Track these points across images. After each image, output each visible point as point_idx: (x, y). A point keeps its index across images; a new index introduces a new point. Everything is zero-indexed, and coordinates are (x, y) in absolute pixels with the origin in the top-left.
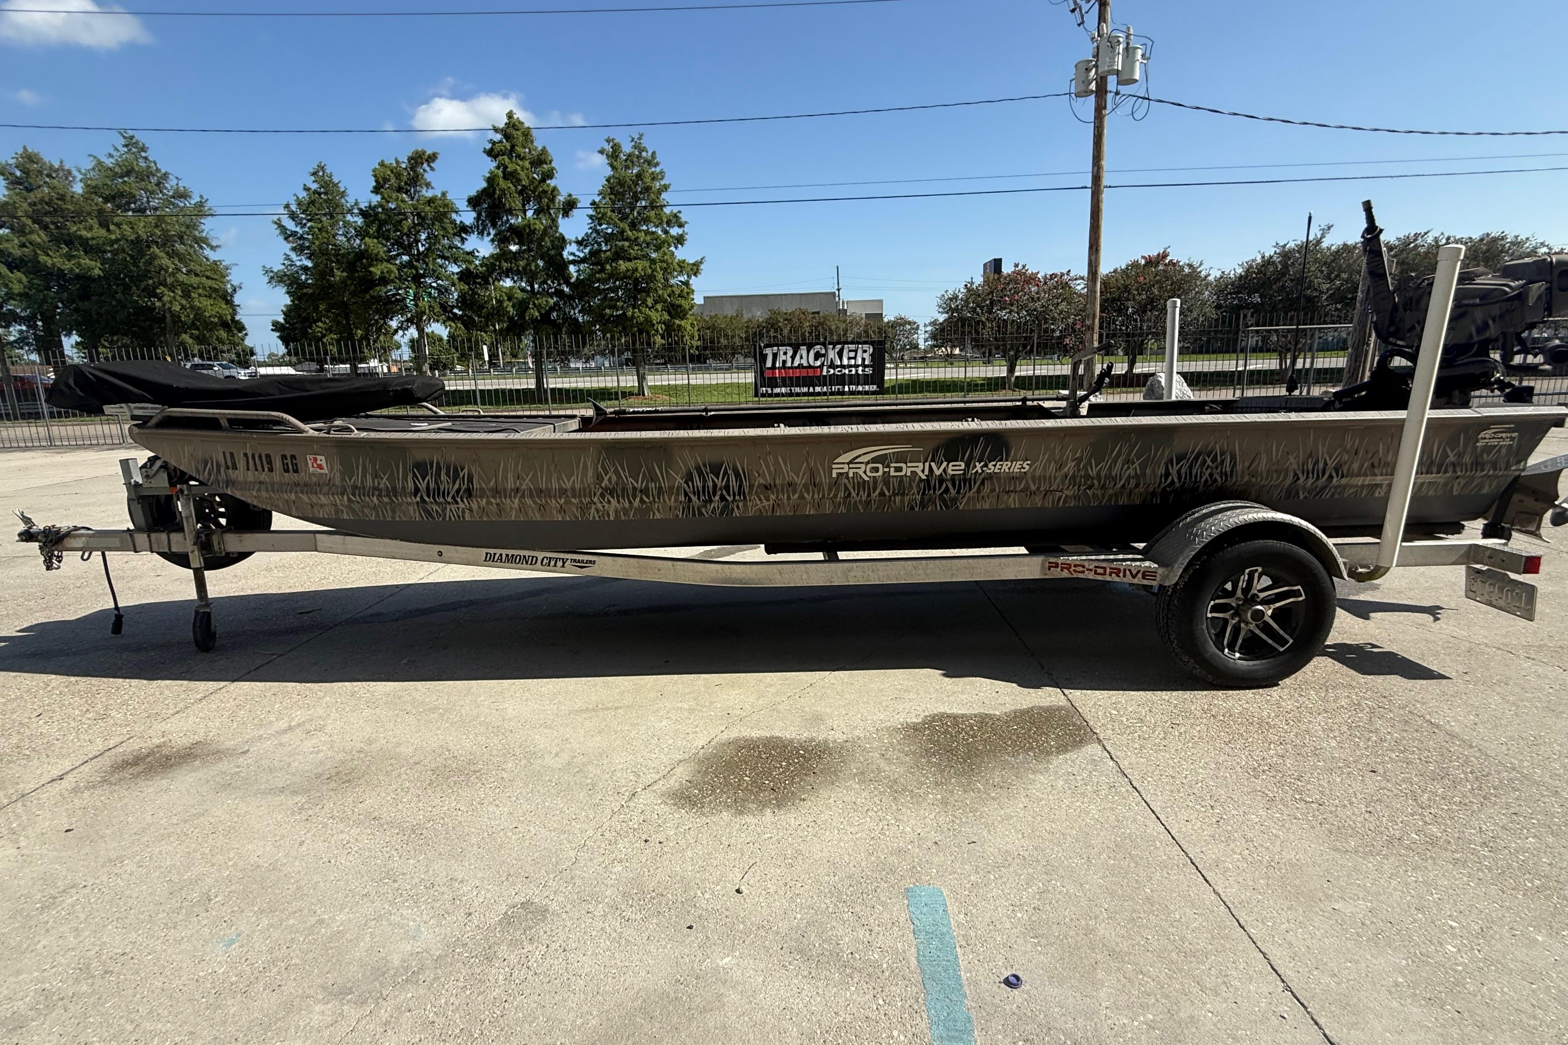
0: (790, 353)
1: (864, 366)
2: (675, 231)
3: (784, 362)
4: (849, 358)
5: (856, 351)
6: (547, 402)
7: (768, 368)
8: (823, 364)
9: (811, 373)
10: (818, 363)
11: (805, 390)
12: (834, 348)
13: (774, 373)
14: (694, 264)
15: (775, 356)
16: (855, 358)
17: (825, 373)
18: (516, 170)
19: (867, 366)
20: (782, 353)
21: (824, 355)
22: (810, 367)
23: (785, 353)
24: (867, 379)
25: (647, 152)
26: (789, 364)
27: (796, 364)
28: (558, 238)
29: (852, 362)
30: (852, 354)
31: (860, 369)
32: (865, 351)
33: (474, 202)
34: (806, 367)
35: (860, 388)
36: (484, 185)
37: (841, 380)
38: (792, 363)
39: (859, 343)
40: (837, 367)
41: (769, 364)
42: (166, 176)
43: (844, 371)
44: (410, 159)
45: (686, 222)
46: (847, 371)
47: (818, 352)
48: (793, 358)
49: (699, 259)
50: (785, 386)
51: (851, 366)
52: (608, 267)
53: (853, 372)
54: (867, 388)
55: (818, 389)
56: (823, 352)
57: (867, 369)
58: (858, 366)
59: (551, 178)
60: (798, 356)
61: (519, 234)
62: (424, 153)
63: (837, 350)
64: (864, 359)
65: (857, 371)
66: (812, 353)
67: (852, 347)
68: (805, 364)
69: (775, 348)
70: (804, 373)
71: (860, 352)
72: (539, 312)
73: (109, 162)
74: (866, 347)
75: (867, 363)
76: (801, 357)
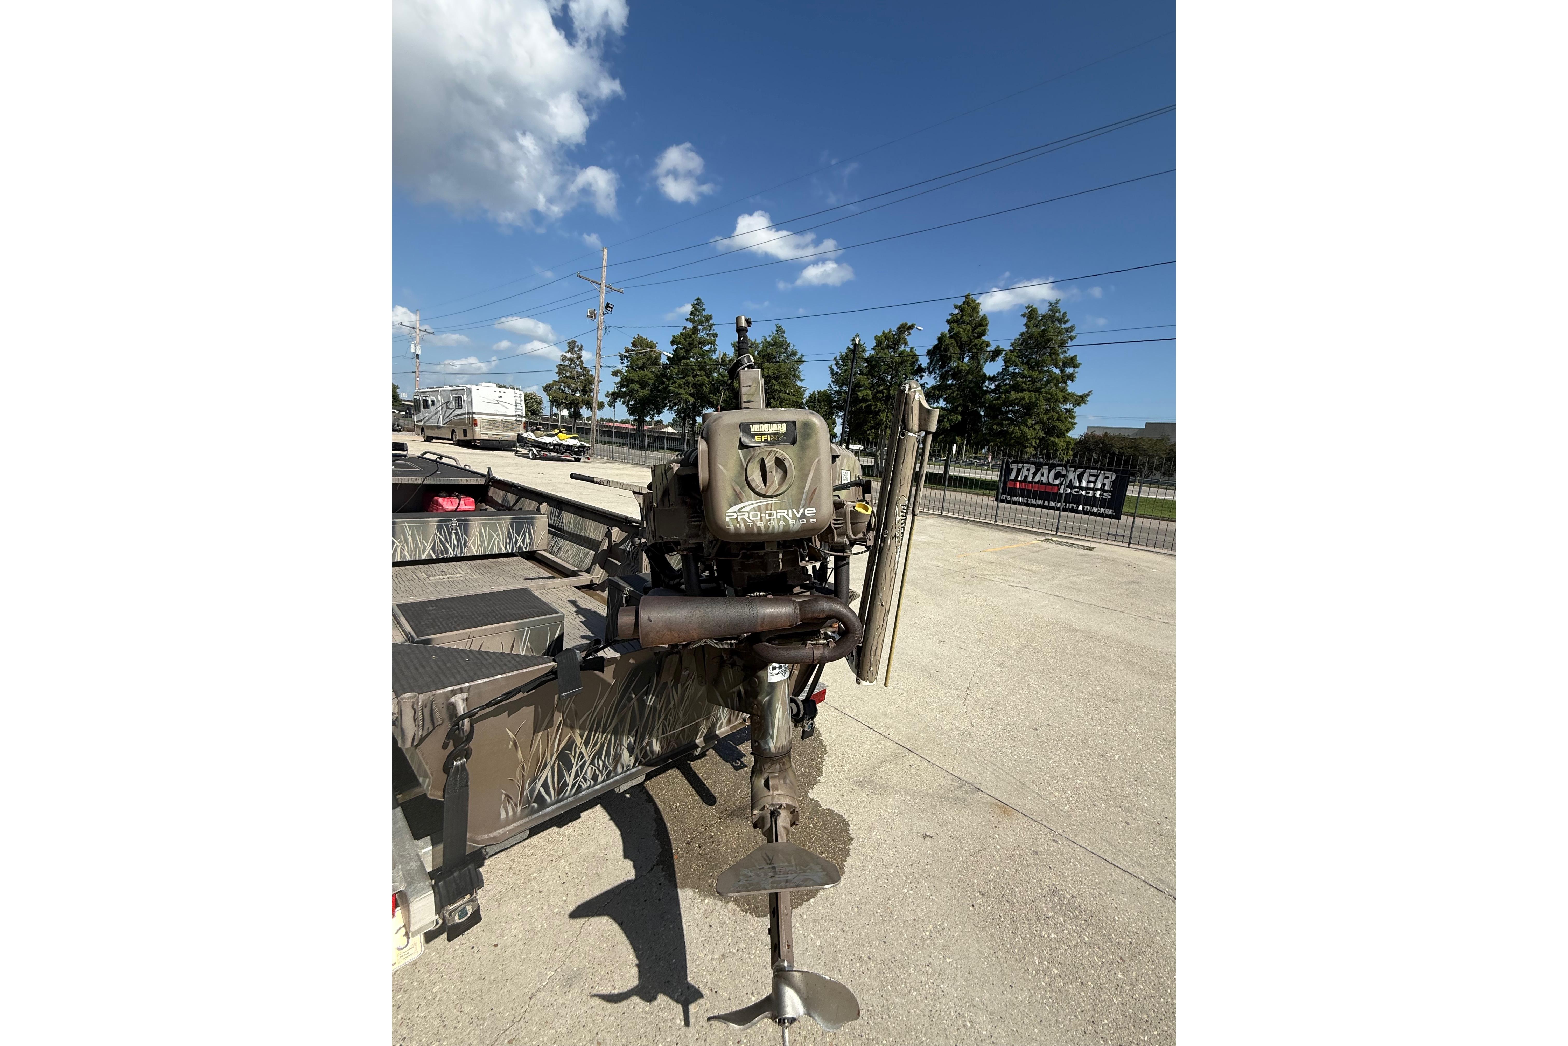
0: (1033, 470)
1: (1102, 489)
2: (1069, 370)
3: (1026, 477)
4: (1089, 482)
5: (1097, 476)
6: (944, 485)
7: (1011, 480)
8: (1061, 484)
9: (1049, 489)
10: (1057, 482)
11: (1041, 502)
12: (1075, 471)
13: (1015, 485)
14: (1081, 396)
15: (1019, 471)
16: (1095, 482)
17: (1062, 491)
18: (959, 332)
19: (1107, 491)
20: (1025, 469)
21: (1064, 476)
22: (1049, 484)
23: (1028, 470)
24: (1103, 503)
25: (1060, 312)
26: (1030, 479)
27: (1036, 480)
28: (980, 376)
29: (1092, 485)
30: (1092, 479)
31: (1099, 492)
32: (1107, 478)
33: (930, 353)
34: (1044, 484)
35: (1095, 510)
36: (937, 342)
37: (1077, 500)
38: (1033, 478)
39: (1101, 469)
40: (1075, 487)
41: (1012, 477)
42: (789, 345)
43: (1081, 492)
44: (899, 329)
45: (1080, 364)
46: (1084, 493)
47: (1059, 472)
48: (1034, 474)
49: (1086, 392)
50: (1023, 496)
51: (1090, 489)
52: (1003, 396)
53: (1091, 495)
54: (1102, 511)
55: (1052, 504)
56: (1064, 473)
57: (1105, 494)
58: (1097, 490)
59: (984, 335)
60: (1039, 474)
61: (956, 374)
62: (906, 324)
63: (1077, 473)
64: (1104, 485)
65: (1094, 494)
66: (1052, 473)
67: (1094, 472)
68: (1045, 481)
69: (1021, 465)
70: (1042, 488)
71: (1101, 478)
72: (950, 424)
73: (769, 339)
74: (1108, 474)
75: (1106, 488)
76: (1042, 475)
